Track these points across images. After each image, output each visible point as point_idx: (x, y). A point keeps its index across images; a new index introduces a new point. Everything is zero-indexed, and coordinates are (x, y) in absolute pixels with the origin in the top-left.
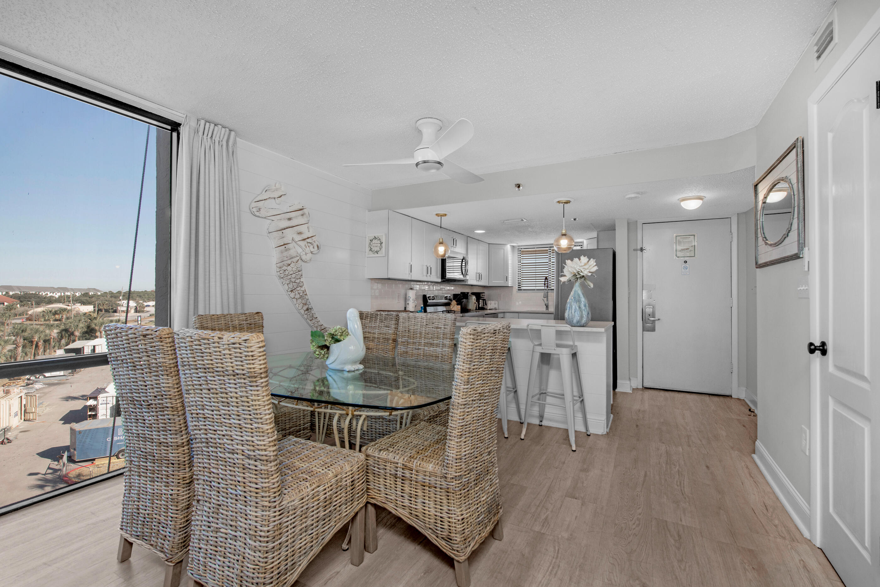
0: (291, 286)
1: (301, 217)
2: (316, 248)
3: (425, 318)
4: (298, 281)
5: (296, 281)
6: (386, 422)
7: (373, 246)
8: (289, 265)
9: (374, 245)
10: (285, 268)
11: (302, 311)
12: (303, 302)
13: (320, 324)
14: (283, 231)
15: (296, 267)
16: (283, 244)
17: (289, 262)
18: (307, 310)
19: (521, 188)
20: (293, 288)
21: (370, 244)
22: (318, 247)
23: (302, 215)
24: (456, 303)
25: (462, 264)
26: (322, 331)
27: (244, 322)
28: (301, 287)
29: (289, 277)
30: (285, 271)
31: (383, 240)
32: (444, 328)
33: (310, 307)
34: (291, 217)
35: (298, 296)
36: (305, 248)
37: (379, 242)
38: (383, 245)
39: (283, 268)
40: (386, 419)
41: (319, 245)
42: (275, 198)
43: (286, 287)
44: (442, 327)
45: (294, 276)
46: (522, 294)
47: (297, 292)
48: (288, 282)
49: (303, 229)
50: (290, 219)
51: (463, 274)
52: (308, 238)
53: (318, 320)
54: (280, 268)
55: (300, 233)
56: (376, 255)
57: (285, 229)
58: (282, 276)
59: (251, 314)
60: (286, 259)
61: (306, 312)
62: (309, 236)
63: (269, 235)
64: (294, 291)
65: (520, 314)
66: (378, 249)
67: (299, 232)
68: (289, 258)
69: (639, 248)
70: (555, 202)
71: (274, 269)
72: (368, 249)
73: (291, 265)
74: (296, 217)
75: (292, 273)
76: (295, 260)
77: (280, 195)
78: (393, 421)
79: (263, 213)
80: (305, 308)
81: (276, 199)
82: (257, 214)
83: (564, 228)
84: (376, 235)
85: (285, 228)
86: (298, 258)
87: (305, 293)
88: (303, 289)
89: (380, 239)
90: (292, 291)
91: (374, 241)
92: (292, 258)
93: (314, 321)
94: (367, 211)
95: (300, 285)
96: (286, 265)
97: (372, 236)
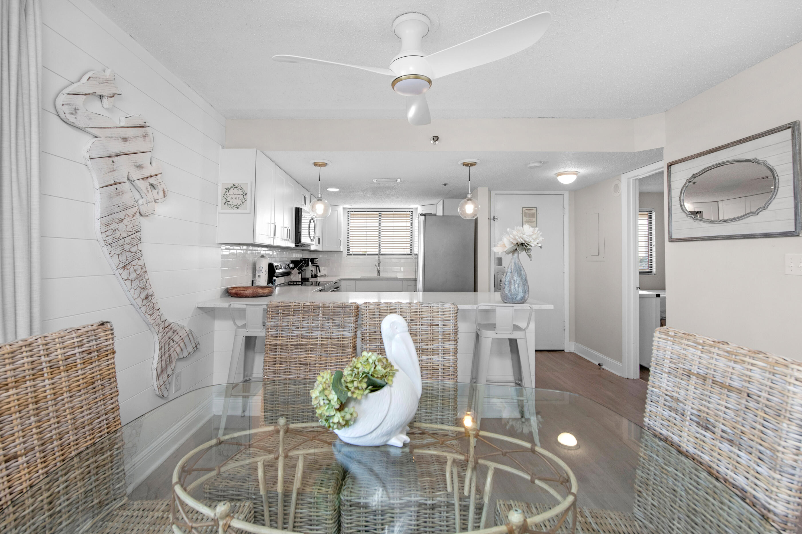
0: (123, 258)
1: (142, 139)
2: (161, 193)
3: (408, 311)
4: (134, 249)
5: (132, 250)
6: (426, 509)
7: (231, 198)
8: (122, 221)
9: (231, 196)
10: (114, 226)
11: (139, 301)
12: (141, 285)
13: (163, 319)
14: (114, 159)
15: (132, 225)
16: (112, 182)
17: (121, 215)
18: (147, 298)
19: (437, 142)
20: (127, 262)
21: (225, 194)
22: (164, 192)
23: (144, 136)
24: (298, 271)
25: (310, 224)
26: (166, 330)
27: (77, 350)
28: (138, 259)
29: (121, 242)
30: (114, 231)
31: (248, 191)
32: (443, 325)
33: (150, 292)
34: (127, 136)
35: (133, 276)
36: (146, 192)
37: (241, 192)
38: (248, 196)
39: (112, 227)
40: (426, 504)
41: (166, 190)
42: (101, 97)
43: (116, 260)
44: (440, 323)
45: (128, 240)
46: (352, 259)
47: (132, 269)
48: (118, 252)
49: (143, 159)
50: (125, 139)
51: (310, 237)
52: (151, 176)
53: (160, 314)
54: (107, 225)
55: (139, 167)
56: (235, 210)
57: (117, 156)
58: (110, 241)
59: (90, 328)
60: (116, 210)
61: (145, 301)
62: (153, 174)
63: (89, 163)
64: (128, 267)
65: (357, 281)
66: (239, 202)
67: (138, 164)
68: (122, 208)
69: (492, 217)
70: (459, 163)
71: (97, 226)
72: (220, 201)
73: (124, 221)
74: (135, 137)
75: (126, 235)
76: (131, 212)
77: (112, 93)
78: (440, 507)
79: (80, 121)
80: (143, 296)
81: (105, 100)
82: (71, 119)
83: (470, 192)
84: (236, 183)
85: (118, 153)
86: (135, 209)
87: (144, 270)
88: (141, 263)
89: (242, 189)
90: (124, 267)
91: (232, 191)
92: (126, 209)
93: (155, 315)
94: (220, 146)
95: (137, 256)
96: (117, 220)
97: (230, 182)
